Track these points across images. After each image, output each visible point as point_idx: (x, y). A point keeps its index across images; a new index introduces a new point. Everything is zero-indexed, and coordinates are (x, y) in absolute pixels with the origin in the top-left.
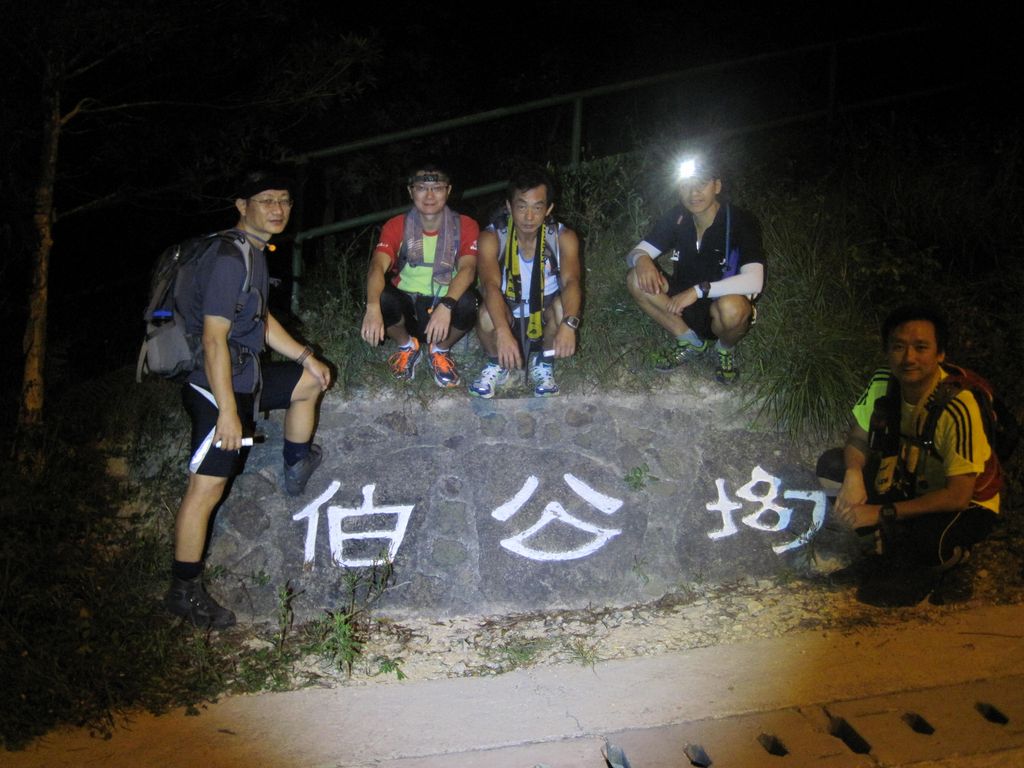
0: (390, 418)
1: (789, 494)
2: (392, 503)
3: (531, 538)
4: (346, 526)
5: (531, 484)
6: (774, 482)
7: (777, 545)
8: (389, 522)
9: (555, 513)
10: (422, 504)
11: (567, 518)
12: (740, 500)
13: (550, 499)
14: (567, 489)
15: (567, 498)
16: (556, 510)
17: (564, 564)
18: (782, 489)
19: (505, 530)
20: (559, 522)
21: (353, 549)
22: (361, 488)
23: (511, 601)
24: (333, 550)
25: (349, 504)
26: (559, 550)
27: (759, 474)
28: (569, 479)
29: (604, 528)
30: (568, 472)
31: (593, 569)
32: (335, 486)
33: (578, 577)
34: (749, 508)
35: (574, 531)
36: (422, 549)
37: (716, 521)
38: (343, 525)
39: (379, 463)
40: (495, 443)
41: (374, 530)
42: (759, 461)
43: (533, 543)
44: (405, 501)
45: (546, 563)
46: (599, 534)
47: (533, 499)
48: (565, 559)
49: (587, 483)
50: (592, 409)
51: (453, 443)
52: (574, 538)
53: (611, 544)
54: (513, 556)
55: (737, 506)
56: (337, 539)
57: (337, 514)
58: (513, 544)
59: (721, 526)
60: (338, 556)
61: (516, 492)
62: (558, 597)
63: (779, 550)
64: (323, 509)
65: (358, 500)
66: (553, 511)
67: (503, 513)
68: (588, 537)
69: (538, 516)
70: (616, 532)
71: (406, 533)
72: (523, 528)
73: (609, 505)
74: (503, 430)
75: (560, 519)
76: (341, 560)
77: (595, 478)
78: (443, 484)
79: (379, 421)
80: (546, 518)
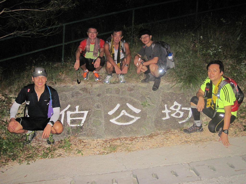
0: (83, 89)
1: (183, 108)
2: (83, 110)
3: (117, 119)
4: (71, 116)
5: (118, 106)
6: (180, 105)
7: (180, 121)
8: (82, 115)
9: (124, 113)
10: (90, 110)
11: (127, 114)
12: (171, 110)
13: (123, 110)
14: (127, 107)
15: (127, 109)
16: (124, 112)
17: (126, 126)
18: (181, 107)
19: (111, 117)
20: (125, 115)
21: (73, 122)
22: (75, 106)
23: (112, 135)
24: (68, 122)
25: (72, 111)
26: (124, 123)
27: (176, 103)
28: (127, 104)
29: (136, 117)
30: (127, 103)
31: (133, 127)
32: (69, 106)
33: (129, 129)
34: (173, 112)
35: (128, 117)
36: (90, 122)
37: (164, 115)
38: (70, 116)
39: (80, 100)
40: (109, 95)
41: (78, 117)
42: (176, 100)
43: (118, 120)
44: (86, 110)
45: (121, 126)
46: (135, 118)
47: (118, 109)
48: (126, 124)
49: (132, 105)
50: (134, 87)
51: (99, 95)
52: (128, 119)
53: (138, 121)
54: (113, 124)
55: (170, 111)
56: (69, 119)
57: (69, 113)
58: (113, 121)
59: (166, 116)
60: (69, 124)
61: (114, 108)
62: (124, 134)
63: (180, 122)
64: (66, 112)
65: (74, 109)
66: (123, 112)
67: (111, 113)
68: (132, 119)
69: (120, 114)
70: (139, 118)
71: (86, 118)
72: (116, 117)
73: (137, 111)
74: (111, 92)
75: (125, 114)
76: (70, 125)
77: (134, 104)
78: (96, 106)
79: (81, 90)
80: (122, 114)
